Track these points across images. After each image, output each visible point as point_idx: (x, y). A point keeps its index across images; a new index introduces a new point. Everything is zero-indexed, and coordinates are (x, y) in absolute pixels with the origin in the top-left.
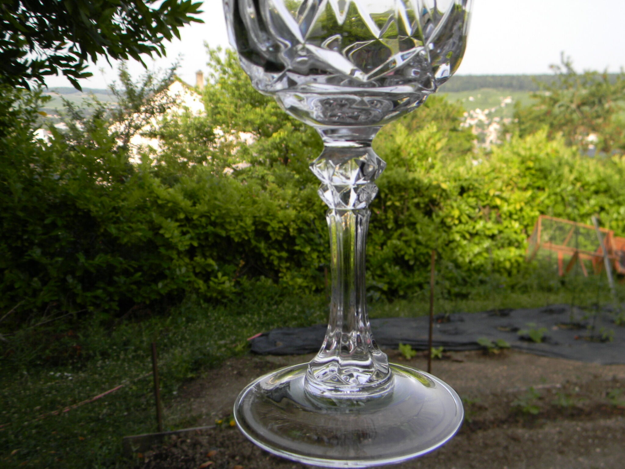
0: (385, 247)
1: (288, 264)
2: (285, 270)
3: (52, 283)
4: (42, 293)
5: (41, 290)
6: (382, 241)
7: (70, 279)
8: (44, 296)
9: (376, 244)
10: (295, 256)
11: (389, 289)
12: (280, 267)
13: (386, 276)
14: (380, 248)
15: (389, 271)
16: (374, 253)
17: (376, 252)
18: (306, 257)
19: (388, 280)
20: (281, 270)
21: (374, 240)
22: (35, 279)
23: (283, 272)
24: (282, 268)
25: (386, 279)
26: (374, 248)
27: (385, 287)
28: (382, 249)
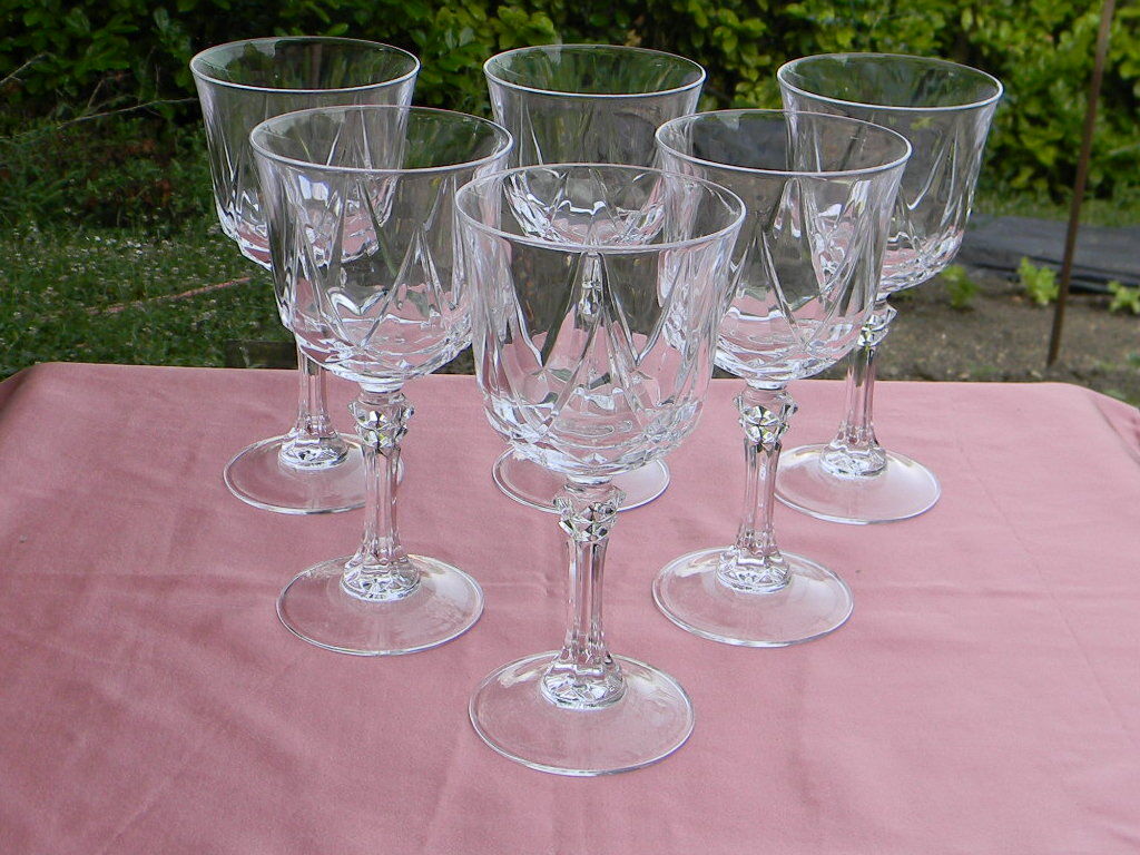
0: (1064, 36)
1: (767, 60)
2: (754, 76)
3: (116, 24)
4: (89, 51)
5: (88, 41)
6: (1059, 19)
7: (162, 20)
8: (94, 58)
9: (1039, 24)
10: (789, 36)
11: (1060, 162)
12: (742, 62)
13: (1053, 123)
14: (1050, 39)
15: (1067, 107)
16: (1028, 52)
17: (1037, 47)
18: (820, 40)
19: (1059, 136)
20: (743, 72)
21: (1036, 14)
22: (78, 11)
23: (747, 80)
24: (748, 67)
25: (1054, 131)
26: (1031, 35)
27: (1048, 157)
28: (1057, 41)
